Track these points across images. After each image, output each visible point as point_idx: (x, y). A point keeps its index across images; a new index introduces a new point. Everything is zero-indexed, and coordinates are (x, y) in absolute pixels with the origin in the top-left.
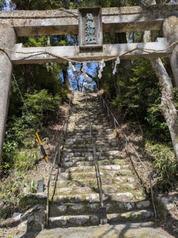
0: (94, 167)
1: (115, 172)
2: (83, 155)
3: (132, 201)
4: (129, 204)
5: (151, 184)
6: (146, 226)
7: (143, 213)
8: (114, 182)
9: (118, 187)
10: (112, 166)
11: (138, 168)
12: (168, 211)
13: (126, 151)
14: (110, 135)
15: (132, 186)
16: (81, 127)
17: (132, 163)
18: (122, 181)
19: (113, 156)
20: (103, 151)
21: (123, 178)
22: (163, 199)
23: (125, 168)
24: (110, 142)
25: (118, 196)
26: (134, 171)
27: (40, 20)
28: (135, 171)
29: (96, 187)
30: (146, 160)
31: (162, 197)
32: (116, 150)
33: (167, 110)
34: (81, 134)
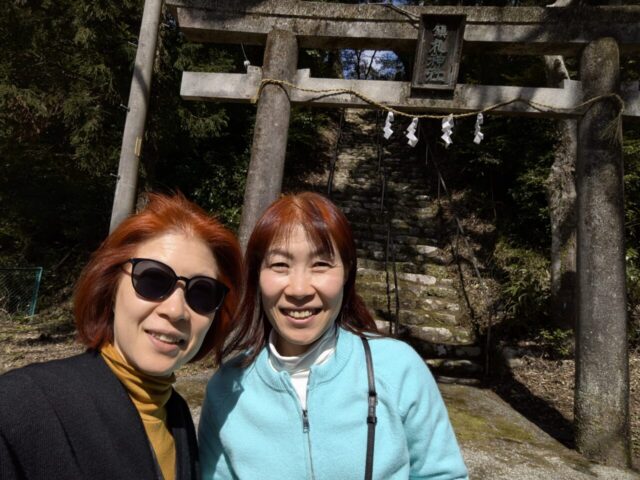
0: (385, 274)
1: (423, 288)
2: (364, 245)
3: (447, 343)
4: (442, 347)
5: (490, 322)
6: (466, 384)
7: (463, 364)
8: (419, 306)
9: (427, 316)
10: (420, 276)
11: (472, 289)
12: (509, 368)
13: (452, 251)
14: (423, 210)
15: (452, 318)
16: (362, 184)
17: (462, 277)
18: (434, 307)
19: (425, 256)
20: (405, 244)
21: (439, 302)
22: (507, 349)
23: (444, 285)
24: (421, 225)
25: (424, 332)
26: (461, 293)
27: (345, 23)
28: (465, 292)
29: (385, 310)
30: (490, 277)
31: (505, 346)
32: (432, 244)
33: (558, 193)
34: (362, 199)
